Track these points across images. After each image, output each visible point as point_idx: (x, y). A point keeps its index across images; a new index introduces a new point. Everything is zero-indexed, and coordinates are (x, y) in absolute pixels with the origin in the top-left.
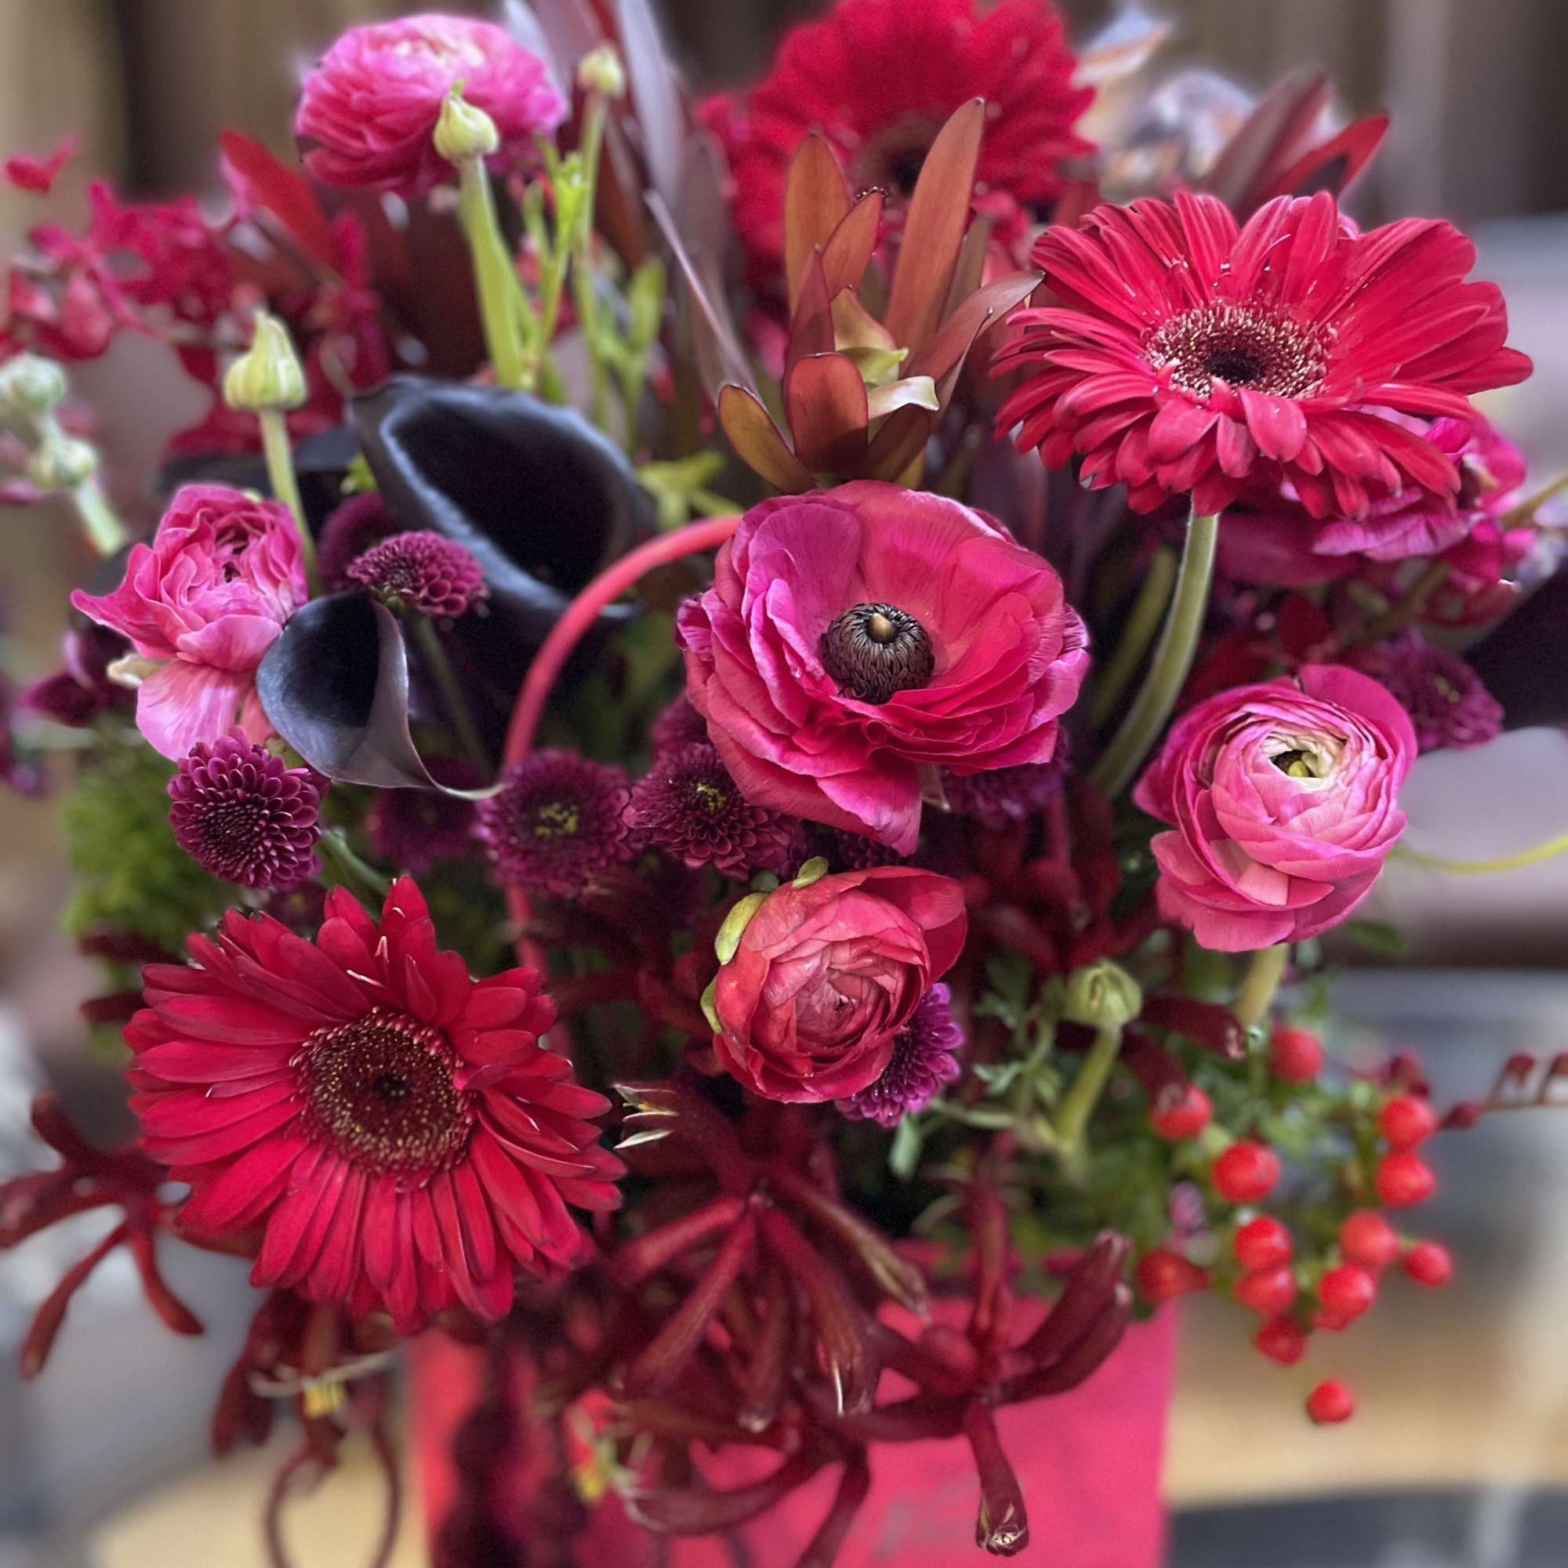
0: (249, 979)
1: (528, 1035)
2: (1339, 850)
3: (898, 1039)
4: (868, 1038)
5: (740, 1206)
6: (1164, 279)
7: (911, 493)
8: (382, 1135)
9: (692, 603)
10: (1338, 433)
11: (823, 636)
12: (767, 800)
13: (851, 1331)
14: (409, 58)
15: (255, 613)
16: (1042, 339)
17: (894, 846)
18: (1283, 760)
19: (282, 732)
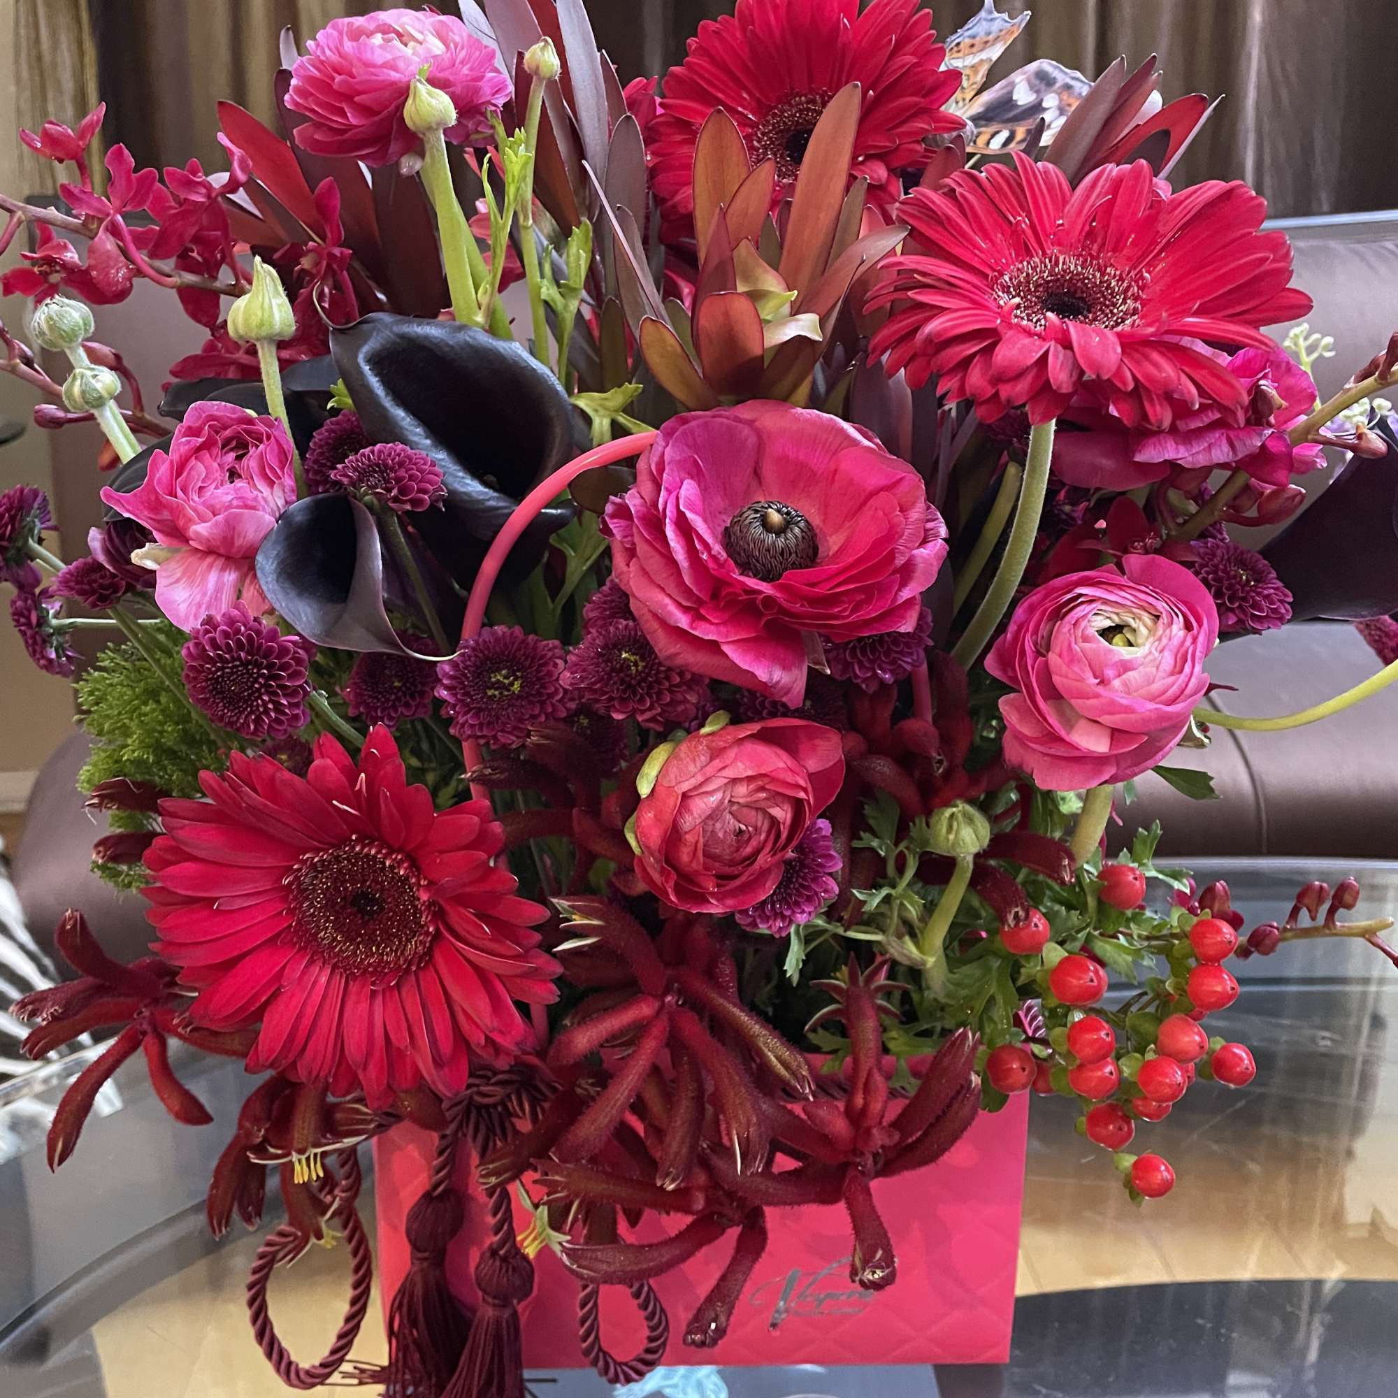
0: (251, 809)
1: (483, 855)
2: (1152, 706)
3: (788, 863)
4: (763, 860)
5: (657, 1005)
6: (1009, 232)
7: (800, 410)
8: (359, 943)
9: (618, 500)
10: (1147, 357)
11: (726, 528)
12: (679, 661)
13: (748, 1105)
14: (381, 47)
15: (254, 508)
16: (907, 281)
17: (784, 699)
18: (1108, 633)
19: (277, 606)
